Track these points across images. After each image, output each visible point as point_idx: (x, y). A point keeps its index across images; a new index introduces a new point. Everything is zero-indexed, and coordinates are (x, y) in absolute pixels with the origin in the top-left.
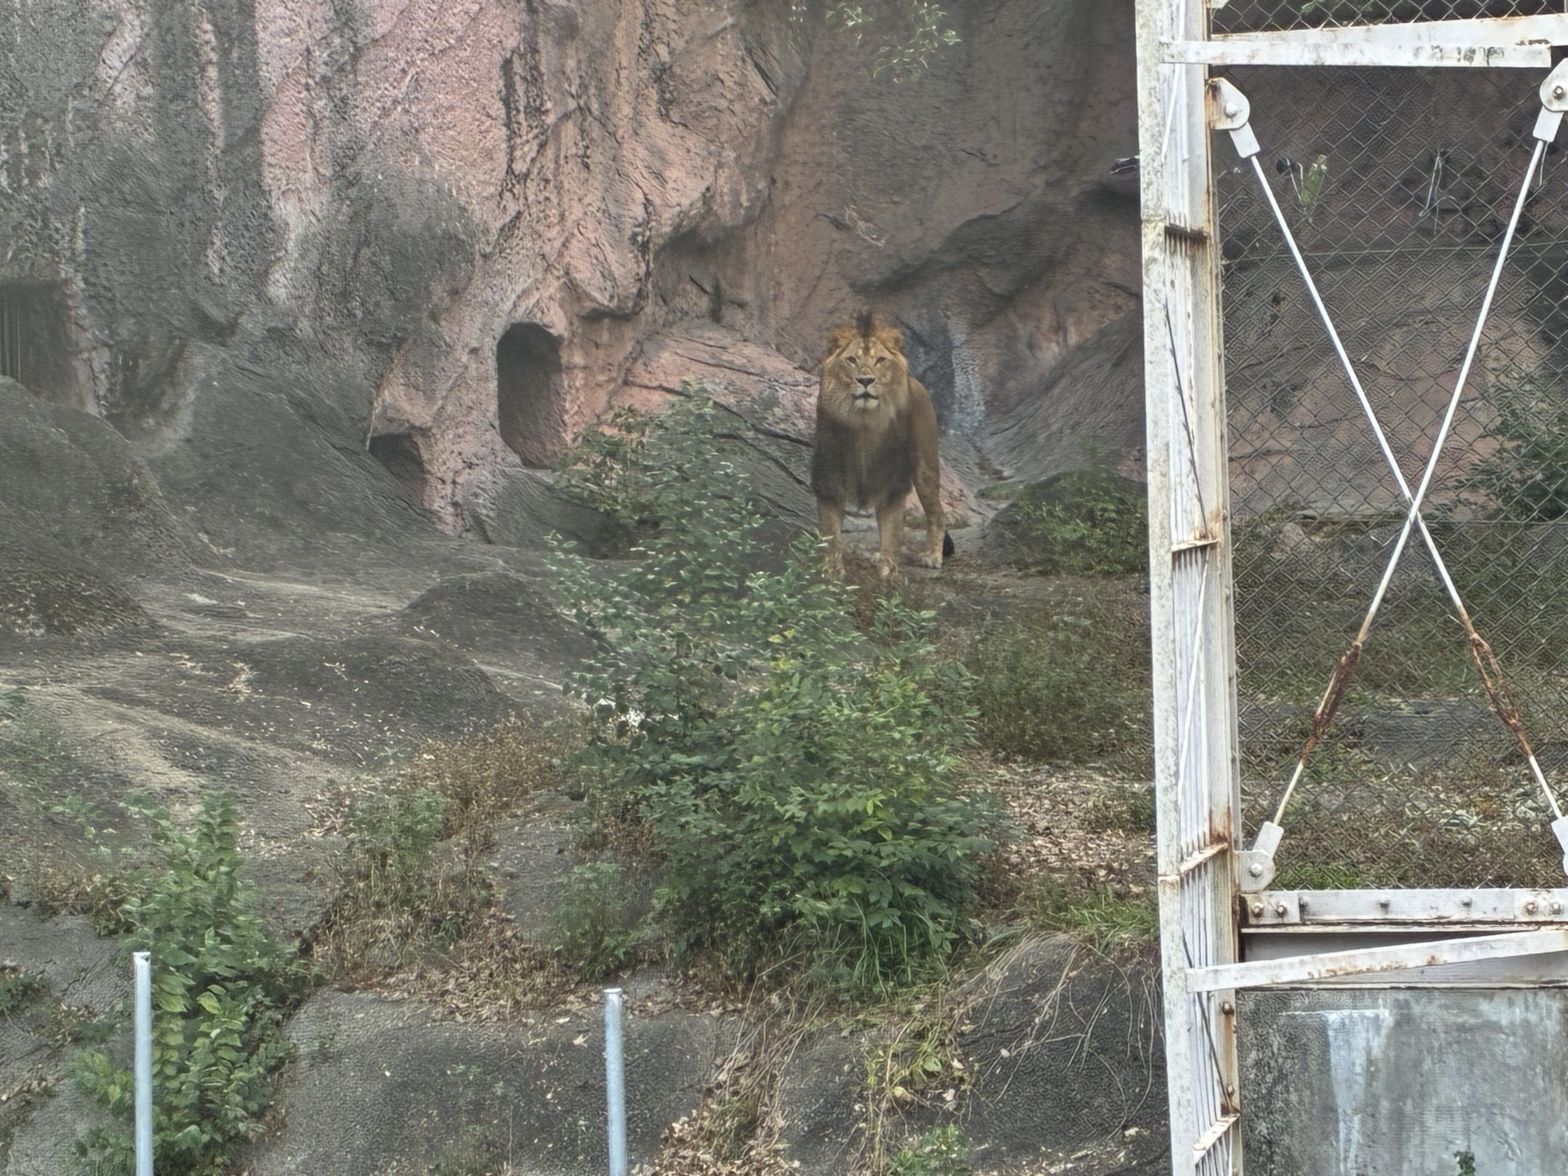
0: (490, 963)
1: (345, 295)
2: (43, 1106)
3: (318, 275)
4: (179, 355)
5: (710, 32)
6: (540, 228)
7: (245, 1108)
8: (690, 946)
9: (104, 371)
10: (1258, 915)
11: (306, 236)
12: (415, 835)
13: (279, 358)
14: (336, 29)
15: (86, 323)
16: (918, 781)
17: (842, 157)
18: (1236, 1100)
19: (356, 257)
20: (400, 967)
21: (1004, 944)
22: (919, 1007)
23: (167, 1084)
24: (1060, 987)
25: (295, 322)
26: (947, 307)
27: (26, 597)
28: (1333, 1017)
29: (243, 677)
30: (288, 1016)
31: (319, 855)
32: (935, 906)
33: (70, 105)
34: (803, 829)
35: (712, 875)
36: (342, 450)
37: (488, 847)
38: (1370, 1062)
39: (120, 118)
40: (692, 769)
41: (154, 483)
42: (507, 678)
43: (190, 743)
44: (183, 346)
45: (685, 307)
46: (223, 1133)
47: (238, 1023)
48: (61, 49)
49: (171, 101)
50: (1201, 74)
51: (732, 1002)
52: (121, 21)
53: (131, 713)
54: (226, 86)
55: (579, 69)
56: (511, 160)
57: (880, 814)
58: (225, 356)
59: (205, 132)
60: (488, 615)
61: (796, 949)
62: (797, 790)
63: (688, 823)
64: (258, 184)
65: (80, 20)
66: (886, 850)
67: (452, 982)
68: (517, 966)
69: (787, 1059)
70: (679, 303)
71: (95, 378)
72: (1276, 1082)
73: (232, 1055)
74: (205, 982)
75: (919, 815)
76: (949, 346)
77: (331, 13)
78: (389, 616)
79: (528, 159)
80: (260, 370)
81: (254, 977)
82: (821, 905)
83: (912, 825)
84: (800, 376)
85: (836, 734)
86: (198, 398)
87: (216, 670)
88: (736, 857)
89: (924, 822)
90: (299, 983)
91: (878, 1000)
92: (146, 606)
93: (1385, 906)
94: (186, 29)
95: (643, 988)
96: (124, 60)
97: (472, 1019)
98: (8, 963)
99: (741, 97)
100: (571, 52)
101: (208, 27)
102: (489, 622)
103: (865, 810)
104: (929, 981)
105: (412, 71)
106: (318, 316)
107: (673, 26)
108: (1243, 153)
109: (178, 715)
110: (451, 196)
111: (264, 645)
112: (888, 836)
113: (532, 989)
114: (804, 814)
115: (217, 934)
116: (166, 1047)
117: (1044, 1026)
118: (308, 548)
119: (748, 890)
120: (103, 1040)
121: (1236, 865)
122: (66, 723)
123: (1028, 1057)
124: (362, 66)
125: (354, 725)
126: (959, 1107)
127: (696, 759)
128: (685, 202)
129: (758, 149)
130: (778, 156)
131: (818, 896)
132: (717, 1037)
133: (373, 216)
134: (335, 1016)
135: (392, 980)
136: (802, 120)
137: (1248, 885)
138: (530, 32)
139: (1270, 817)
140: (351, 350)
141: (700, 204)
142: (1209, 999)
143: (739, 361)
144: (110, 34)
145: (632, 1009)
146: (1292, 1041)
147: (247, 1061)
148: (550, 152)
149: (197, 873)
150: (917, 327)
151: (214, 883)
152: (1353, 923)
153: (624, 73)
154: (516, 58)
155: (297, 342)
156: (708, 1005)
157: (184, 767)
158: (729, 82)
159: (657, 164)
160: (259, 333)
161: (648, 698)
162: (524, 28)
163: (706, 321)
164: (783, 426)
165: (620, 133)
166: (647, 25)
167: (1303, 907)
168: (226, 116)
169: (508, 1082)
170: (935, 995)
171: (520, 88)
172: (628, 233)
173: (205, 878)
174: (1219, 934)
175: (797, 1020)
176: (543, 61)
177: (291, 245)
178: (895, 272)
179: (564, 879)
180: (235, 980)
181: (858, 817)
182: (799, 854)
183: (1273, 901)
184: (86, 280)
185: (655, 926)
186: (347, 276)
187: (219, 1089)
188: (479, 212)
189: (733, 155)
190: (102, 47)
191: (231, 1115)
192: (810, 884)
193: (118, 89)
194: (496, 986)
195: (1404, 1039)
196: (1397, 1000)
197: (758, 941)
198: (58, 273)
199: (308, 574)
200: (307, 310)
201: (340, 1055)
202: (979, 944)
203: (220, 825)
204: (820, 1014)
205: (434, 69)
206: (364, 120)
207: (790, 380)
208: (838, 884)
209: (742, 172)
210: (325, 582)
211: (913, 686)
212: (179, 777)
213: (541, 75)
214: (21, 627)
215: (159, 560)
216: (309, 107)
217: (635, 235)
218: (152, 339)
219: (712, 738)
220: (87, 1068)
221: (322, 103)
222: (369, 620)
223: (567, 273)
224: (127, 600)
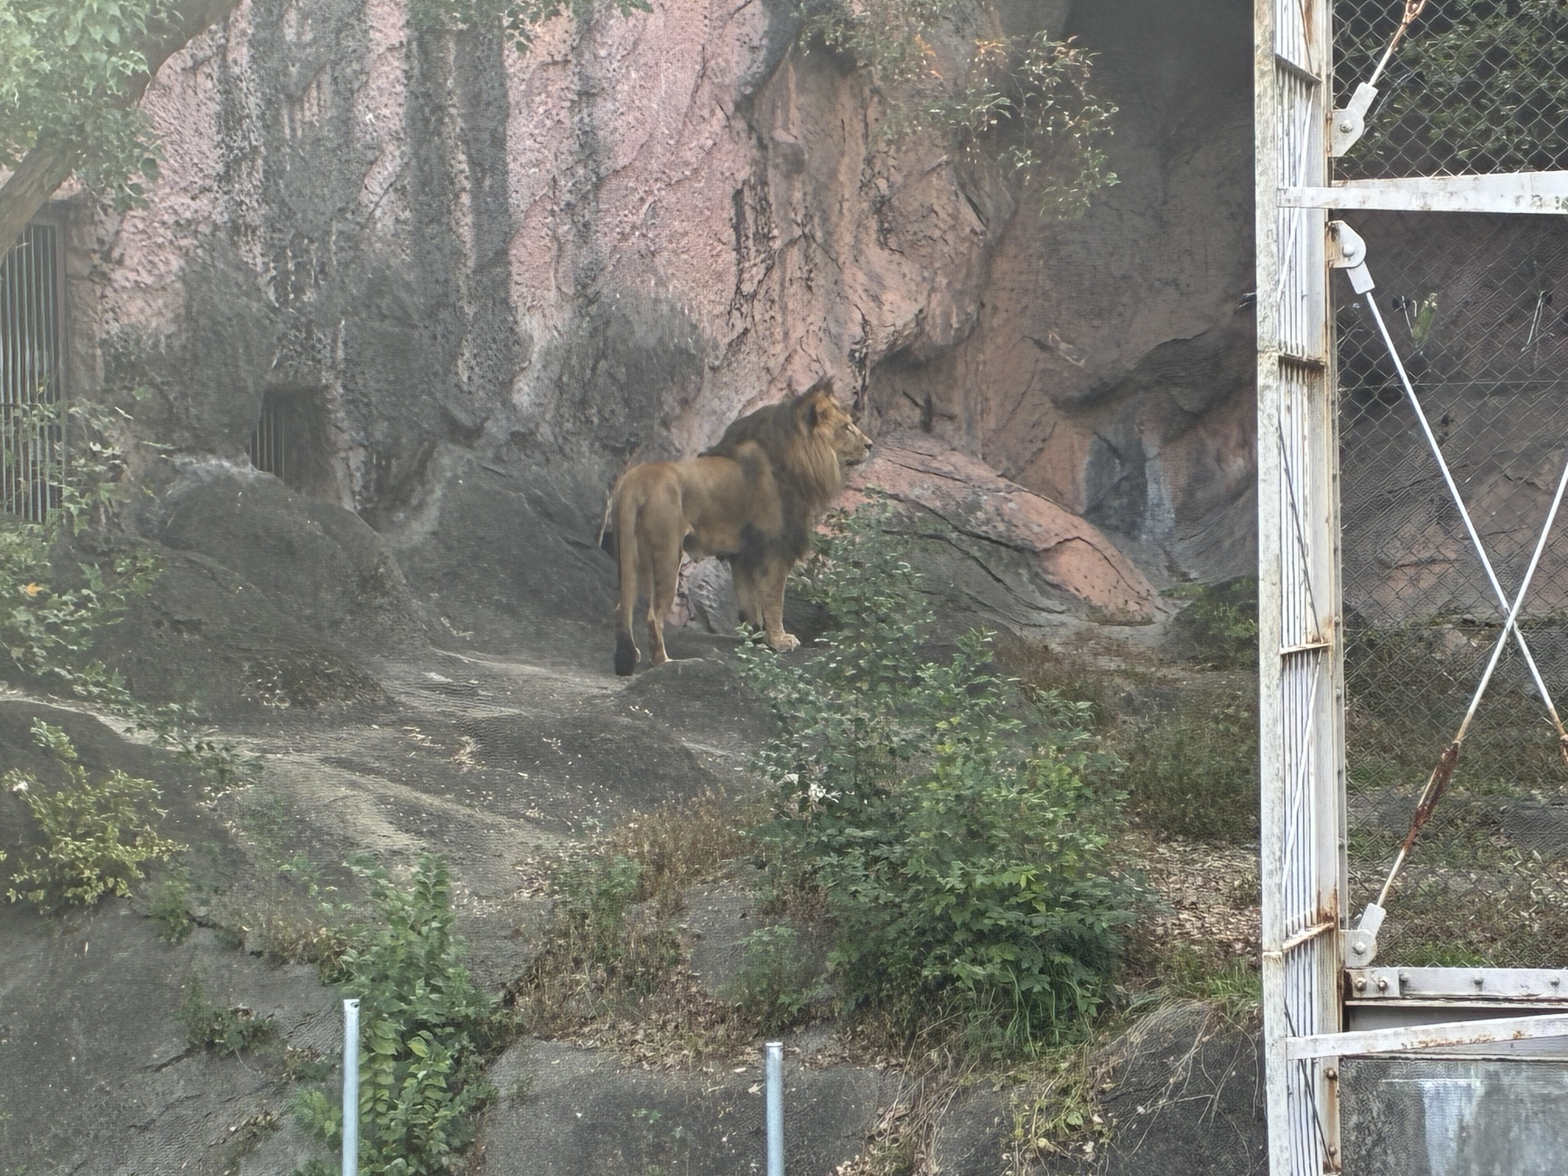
0: (676, 1016)
1: (583, 403)
2: (268, 1138)
3: (558, 384)
4: (428, 455)
5: (927, 168)
6: (765, 344)
7: (448, 1144)
8: (859, 1006)
9: (358, 469)
10: (1362, 989)
11: (549, 349)
12: (612, 898)
13: (520, 460)
14: (580, 161)
15: (345, 425)
16: (1071, 857)
17: (1048, 285)
18: (1338, 1159)
19: (594, 369)
20: (593, 1018)
21: (1144, 1009)
22: (1064, 1065)
23: (379, 1121)
24: (1193, 1051)
25: (537, 425)
26: (1142, 423)
27: (274, 674)
28: (1428, 1085)
29: (468, 750)
30: (491, 1062)
31: (525, 915)
32: (1083, 973)
33: (334, 229)
34: (963, 899)
35: (879, 941)
36: (575, 544)
37: (679, 909)
38: (1462, 1128)
39: (380, 239)
40: (867, 843)
41: (398, 573)
42: (712, 755)
43: (414, 810)
44: (433, 447)
45: (899, 419)
46: (429, 1167)
47: (445, 1065)
48: (326, 176)
49: (427, 225)
50: (1321, 217)
51: (896, 1057)
52: (382, 152)
53: (363, 780)
54: (477, 211)
55: (805, 200)
56: (740, 282)
57: (1034, 887)
58: (470, 456)
59: (458, 254)
60: (698, 698)
61: (954, 1009)
62: (957, 864)
63: (856, 891)
64: (505, 301)
65: (345, 150)
66: (1038, 920)
67: (641, 1032)
68: (700, 1019)
69: (943, 1111)
70: (893, 414)
71: (351, 475)
72: (1375, 1144)
73: (439, 1095)
74: (417, 1026)
75: (1070, 890)
76: (1142, 459)
77: (576, 147)
78: (608, 696)
79: (756, 281)
80: (502, 471)
81: (459, 1025)
82: (978, 969)
83: (1063, 898)
84: (1002, 483)
85: (994, 813)
86: (445, 496)
87: (443, 743)
88: (902, 923)
89: (1075, 895)
90: (502, 1030)
91: (1027, 1058)
92: (384, 684)
93: (1479, 983)
94: (442, 159)
95: (813, 1042)
96: (385, 186)
97: (657, 1068)
98: (240, 1006)
99: (953, 228)
100: (798, 185)
101: (462, 157)
102: (698, 705)
103: (1018, 884)
104: (1075, 1043)
105: (651, 199)
106: (559, 420)
107: (891, 162)
108: (1359, 290)
109: (406, 783)
110: (683, 314)
111: (490, 721)
112: (1042, 908)
113: (713, 1040)
114: (963, 886)
115: (427, 984)
116: (378, 1086)
117: (1178, 1086)
118: (539, 634)
119: (912, 954)
120: (323, 1079)
121: (1341, 944)
122: (303, 790)
123: (1161, 1115)
124: (604, 194)
125: (566, 795)
126: (1096, 1160)
127: (869, 833)
128: (900, 323)
129: (968, 275)
130: (987, 281)
131: (974, 961)
132: (881, 1089)
133: (610, 333)
134: (536, 1062)
135: (586, 1030)
136: (1012, 250)
137: (1352, 961)
138: (761, 167)
139: (1375, 900)
140: (587, 454)
141: (913, 325)
142: (1313, 1064)
143: (947, 468)
144: (371, 163)
145: (804, 1062)
146: (1390, 1107)
147: (451, 1100)
148: (776, 275)
149: (412, 928)
150: (1114, 441)
151: (427, 937)
152: (1449, 998)
153: (846, 205)
154: (746, 189)
155: (538, 445)
156: (873, 1060)
157: (407, 831)
158: (942, 214)
159: (875, 288)
160: (502, 437)
161: (828, 776)
162: (754, 162)
163: (919, 431)
164: (984, 528)
165: (841, 260)
166: (869, 161)
167: (1403, 983)
168: (478, 240)
169: (687, 1127)
170: (1080, 1054)
171: (750, 216)
172: (846, 350)
173: (419, 933)
174: (1325, 1006)
175: (954, 1075)
176: (772, 193)
177: (535, 357)
178: (1093, 390)
179: (744, 941)
180: (444, 1026)
181: (1014, 889)
182: (958, 923)
183: (1375, 977)
184: (344, 387)
185: (827, 986)
186: (586, 385)
187: (424, 1127)
188: (708, 330)
189: (945, 281)
190: (365, 175)
191: (435, 1151)
192: (969, 950)
193: (378, 213)
194: (681, 1037)
195: (1493, 1107)
196: (1488, 1071)
197: (920, 1002)
198: (320, 380)
199: (538, 656)
200: (548, 417)
201: (536, 1098)
202: (1122, 1008)
203: (435, 885)
204: (974, 1070)
205: (669, 198)
206: (604, 243)
207: (992, 486)
208: (994, 951)
209: (953, 297)
210: (553, 664)
211: (1069, 770)
212: (402, 840)
213: (770, 206)
214: (268, 701)
215: (401, 642)
216: (554, 232)
217: (853, 351)
218: (404, 440)
219: (885, 814)
220: (307, 1105)
221: (566, 228)
222: (589, 700)
223: (789, 385)
224: (366, 678)
